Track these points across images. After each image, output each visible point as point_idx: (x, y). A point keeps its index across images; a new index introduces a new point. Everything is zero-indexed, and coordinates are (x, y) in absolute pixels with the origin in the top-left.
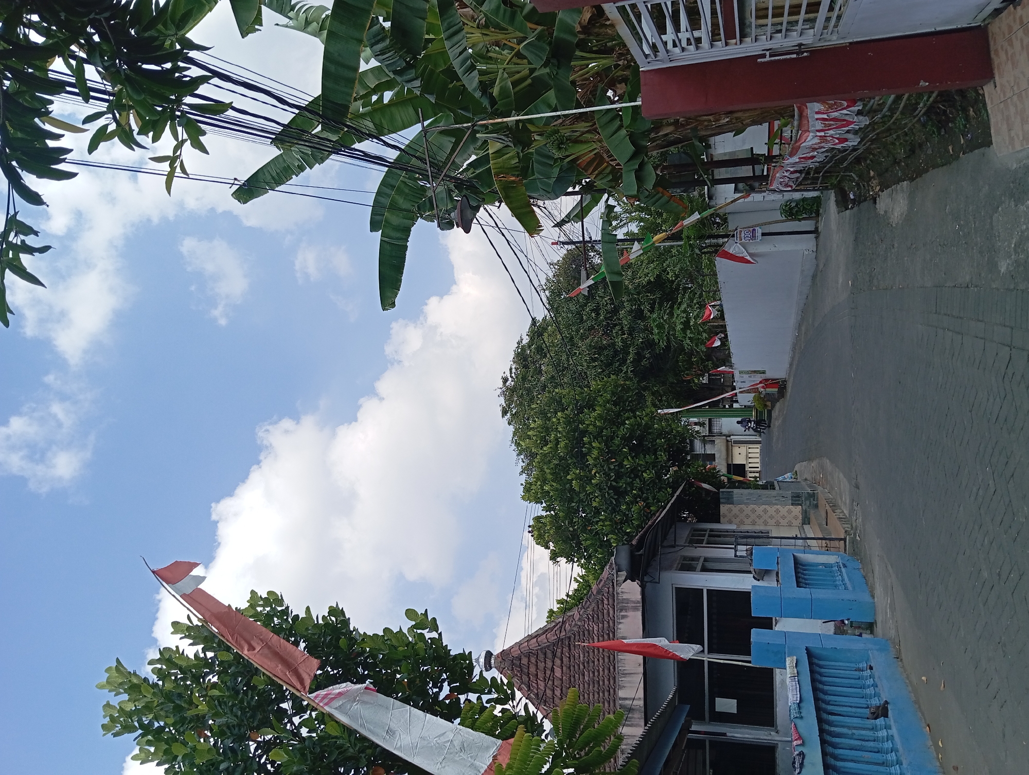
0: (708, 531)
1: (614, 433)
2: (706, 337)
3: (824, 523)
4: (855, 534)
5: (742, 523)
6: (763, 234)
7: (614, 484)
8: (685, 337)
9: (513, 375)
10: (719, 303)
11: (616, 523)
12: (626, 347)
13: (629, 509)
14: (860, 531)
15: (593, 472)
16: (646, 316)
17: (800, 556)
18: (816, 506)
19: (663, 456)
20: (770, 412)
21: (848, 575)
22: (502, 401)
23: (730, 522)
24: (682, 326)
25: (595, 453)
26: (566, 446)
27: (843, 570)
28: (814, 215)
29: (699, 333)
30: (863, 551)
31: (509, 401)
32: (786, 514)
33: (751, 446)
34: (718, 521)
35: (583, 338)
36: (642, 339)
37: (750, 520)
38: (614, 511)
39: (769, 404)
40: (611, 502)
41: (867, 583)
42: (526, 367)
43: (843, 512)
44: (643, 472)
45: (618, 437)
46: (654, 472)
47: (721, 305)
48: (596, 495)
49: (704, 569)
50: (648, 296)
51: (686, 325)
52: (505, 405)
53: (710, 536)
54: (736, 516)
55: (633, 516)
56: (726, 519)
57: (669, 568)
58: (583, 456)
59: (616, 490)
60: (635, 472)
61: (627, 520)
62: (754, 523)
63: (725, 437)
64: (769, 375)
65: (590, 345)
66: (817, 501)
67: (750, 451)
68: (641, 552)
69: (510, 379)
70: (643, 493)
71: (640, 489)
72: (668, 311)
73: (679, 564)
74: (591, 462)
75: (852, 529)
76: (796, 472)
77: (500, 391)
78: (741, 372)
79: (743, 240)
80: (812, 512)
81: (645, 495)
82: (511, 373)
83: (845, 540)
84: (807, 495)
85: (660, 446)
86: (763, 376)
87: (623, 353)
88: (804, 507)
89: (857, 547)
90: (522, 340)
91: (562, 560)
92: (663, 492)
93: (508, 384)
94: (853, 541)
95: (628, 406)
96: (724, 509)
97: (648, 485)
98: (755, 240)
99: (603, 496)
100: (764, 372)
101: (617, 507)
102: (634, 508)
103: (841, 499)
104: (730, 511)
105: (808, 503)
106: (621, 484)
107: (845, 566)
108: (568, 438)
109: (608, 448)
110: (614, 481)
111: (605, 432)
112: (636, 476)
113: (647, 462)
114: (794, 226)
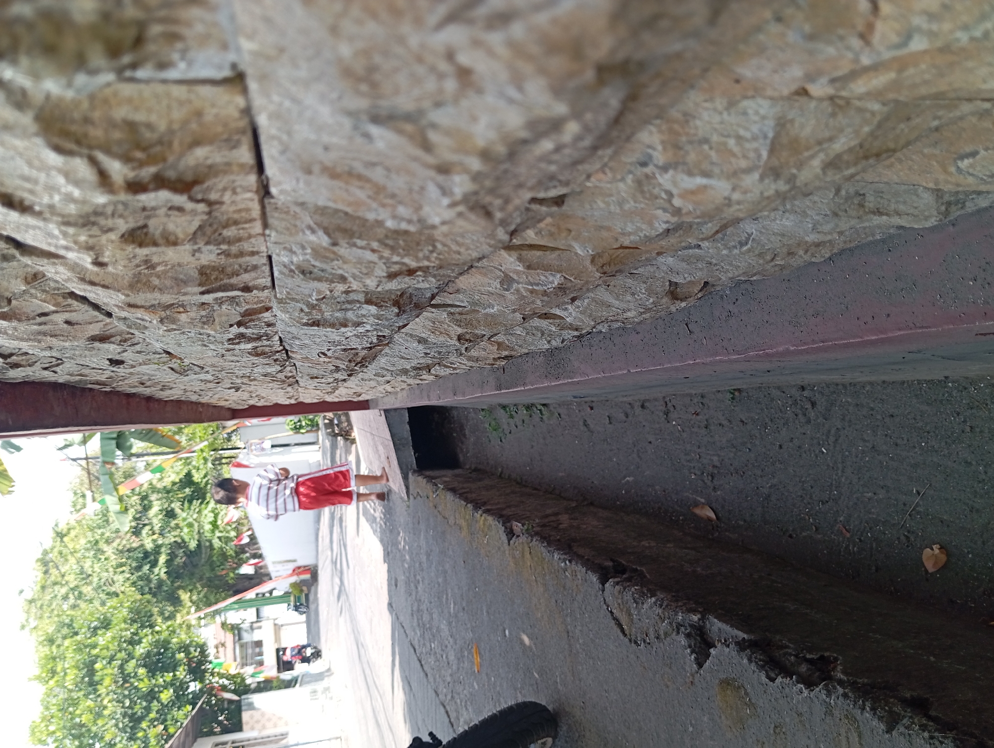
0: (230, 743)
1: (129, 654)
2: (234, 536)
5: (264, 727)
6: (273, 446)
7: (130, 712)
8: (215, 537)
12: (157, 547)
15: (105, 701)
16: (176, 514)
19: (181, 673)
20: (307, 596)
23: (252, 729)
24: (210, 526)
25: (108, 680)
26: (76, 676)
28: (315, 428)
29: (228, 532)
31: (28, 614)
34: (240, 729)
35: (108, 542)
37: (271, 724)
38: (130, 739)
39: (304, 588)
40: (127, 732)
42: (46, 573)
44: (160, 692)
45: (133, 659)
46: (172, 691)
50: (178, 495)
51: (214, 524)
54: (258, 722)
56: (248, 726)
59: (131, 717)
60: (152, 695)
62: (275, 726)
63: (272, 621)
64: (301, 563)
65: (117, 550)
70: (161, 715)
71: (158, 712)
72: (197, 510)
74: (103, 691)
78: (273, 563)
79: (254, 452)
81: (163, 717)
84: (322, 690)
85: (179, 661)
86: (296, 565)
87: (155, 554)
92: (183, 710)
95: (146, 622)
96: (246, 716)
97: (166, 706)
98: (265, 451)
99: (117, 726)
100: (295, 561)
101: (133, 735)
102: (152, 734)
104: (252, 717)
106: (136, 710)
108: (77, 668)
109: (122, 673)
110: (130, 707)
111: (119, 655)
112: (154, 698)
113: (164, 681)
114: (299, 438)
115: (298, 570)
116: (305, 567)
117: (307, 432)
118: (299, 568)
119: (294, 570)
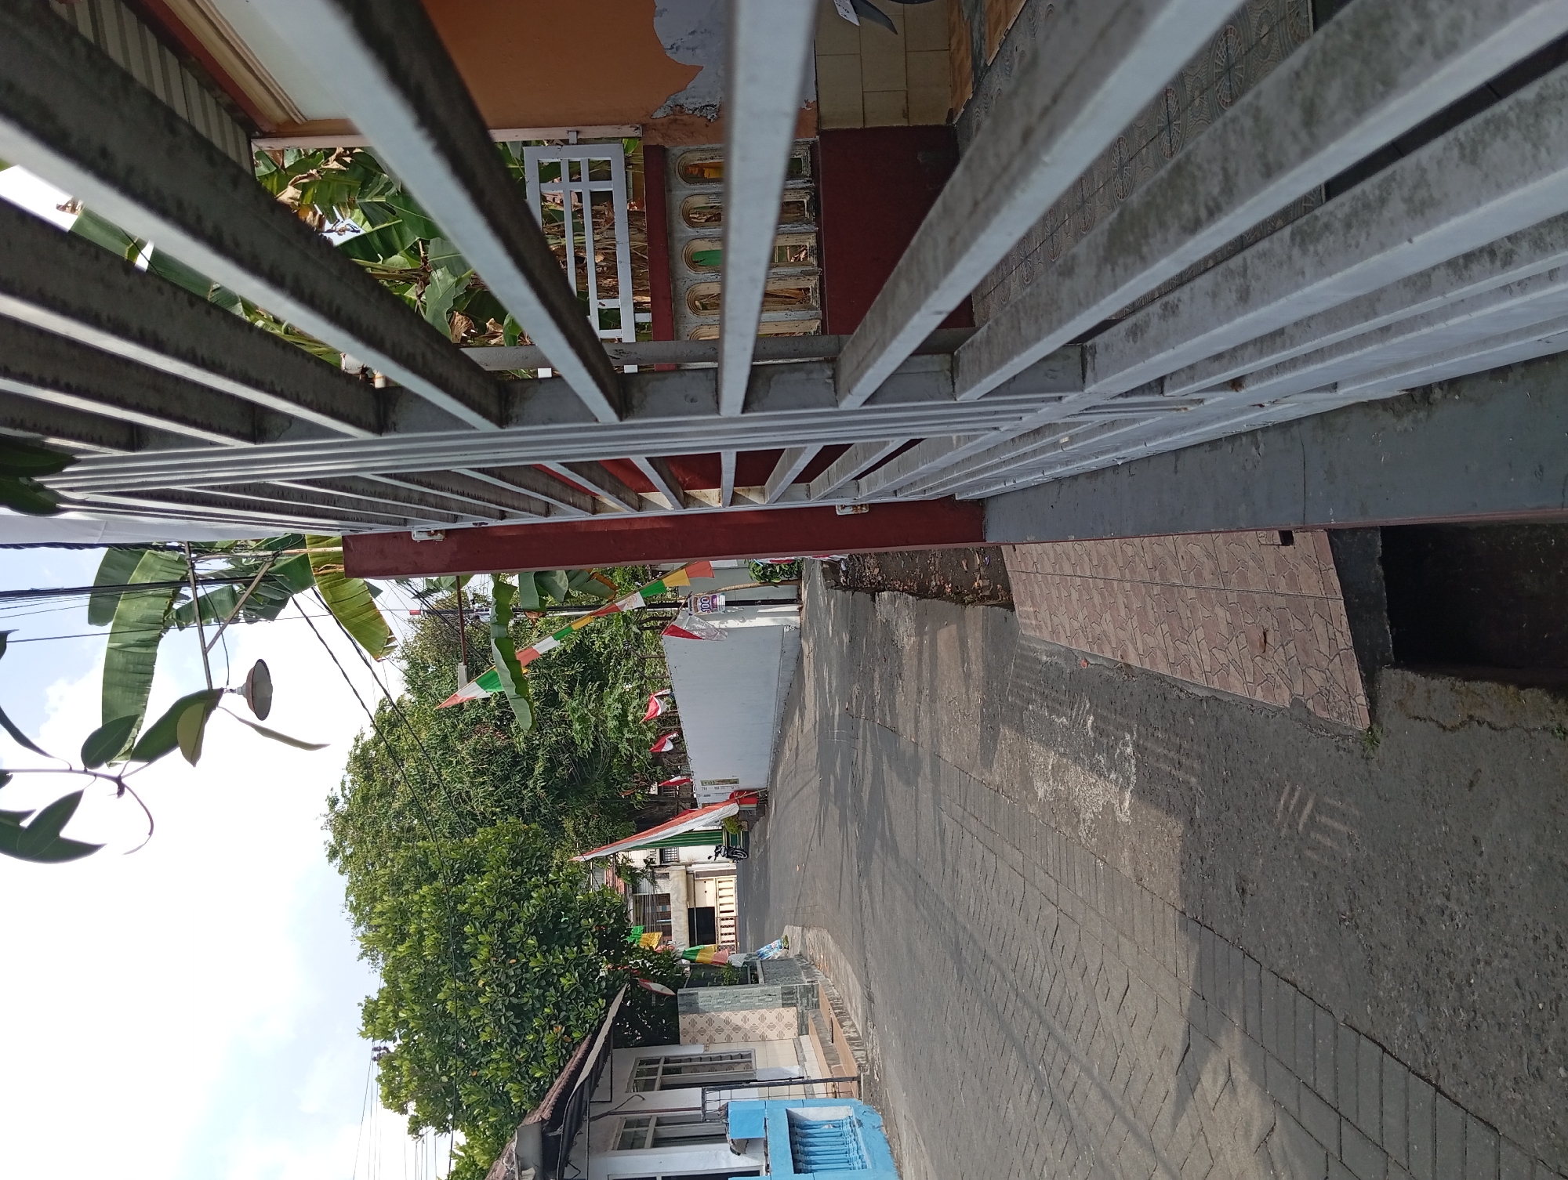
0: (662, 1061)
1: (513, 914)
2: (651, 739)
3: (829, 1038)
4: (872, 1070)
5: (711, 1041)
6: (728, 604)
7: (515, 1001)
8: (622, 738)
9: (347, 792)
10: (668, 691)
11: (519, 1063)
12: (532, 749)
13: (539, 1041)
14: (879, 1066)
15: (481, 983)
16: (561, 702)
17: (798, 1111)
18: (817, 1006)
19: (591, 949)
20: (746, 835)
21: (864, 1140)
22: (329, 836)
23: (694, 1042)
24: (616, 723)
25: (483, 953)
26: (437, 941)
27: (858, 1130)
28: (794, 577)
29: (643, 732)
30: (884, 1098)
31: (341, 834)
32: (775, 1021)
33: (721, 878)
34: (676, 1041)
35: (462, 738)
36: (557, 736)
37: (723, 1036)
38: (515, 1043)
39: (744, 824)
40: (511, 1031)
41: (892, 1153)
42: (368, 778)
43: (853, 1025)
44: (560, 976)
45: (519, 922)
46: (577, 975)
47: (672, 696)
48: (486, 1021)
49: (659, 1142)
50: (564, 671)
51: (622, 718)
52: (333, 843)
53: (666, 1071)
54: (702, 1031)
55: (545, 1050)
56: (688, 1038)
57: (603, 1149)
58: (463, 958)
59: (518, 1010)
60: (547, 979)
61: (537, 1057)
62: (729, 1039)
63: (683, 867)
64: (743, 785)
65: (474, 750)
66: (818, 997)
67: (721, 885)
68: (559, 1131)
69: (342, 800)
70: (560, 1010)
71: (556, 1005)
72: (594, 696)
73: (617, 1136)
74: (477, 967)
75: (867, 1060)
76: (786, 937)
77: (325, 819)
78: (703, 783)
79: (700, 611)
80: (811, 1015)
81: (563, 1014)
82: (343, 789)
83: (858, 1079)
84: (802, 990)
85: (586, 929)
86: (736, 787)
87: (528, 759)
88: (799, 1009)
89: (876, 1091)
90: (363, 734)
91: (429, 1131)
92: (592, 1006)
93: (337, 808)
94: (870, 1080)
95: (535, 866)
96: (684, 1021)
97: (569, 997)
98: (716, 610)
99: (497, 1022)
100: (736, 782)
101: (520, 1037)
102: (547, 1038)
103: (851, 1006)
104: (693, 1023)
105: (805, 1001)
106: (525, 1000)
107: (860, 1124)
108: (438, 929)
109: (504, 942)
110: (515, 995)
111: (498, 915)
112: (549, 984)
113: (566, 959)
114: (769, 592)
115: (739, 796)
116: (749, 791)
117: (782, 583)
118: (740, 792)
119: (732, 796)
